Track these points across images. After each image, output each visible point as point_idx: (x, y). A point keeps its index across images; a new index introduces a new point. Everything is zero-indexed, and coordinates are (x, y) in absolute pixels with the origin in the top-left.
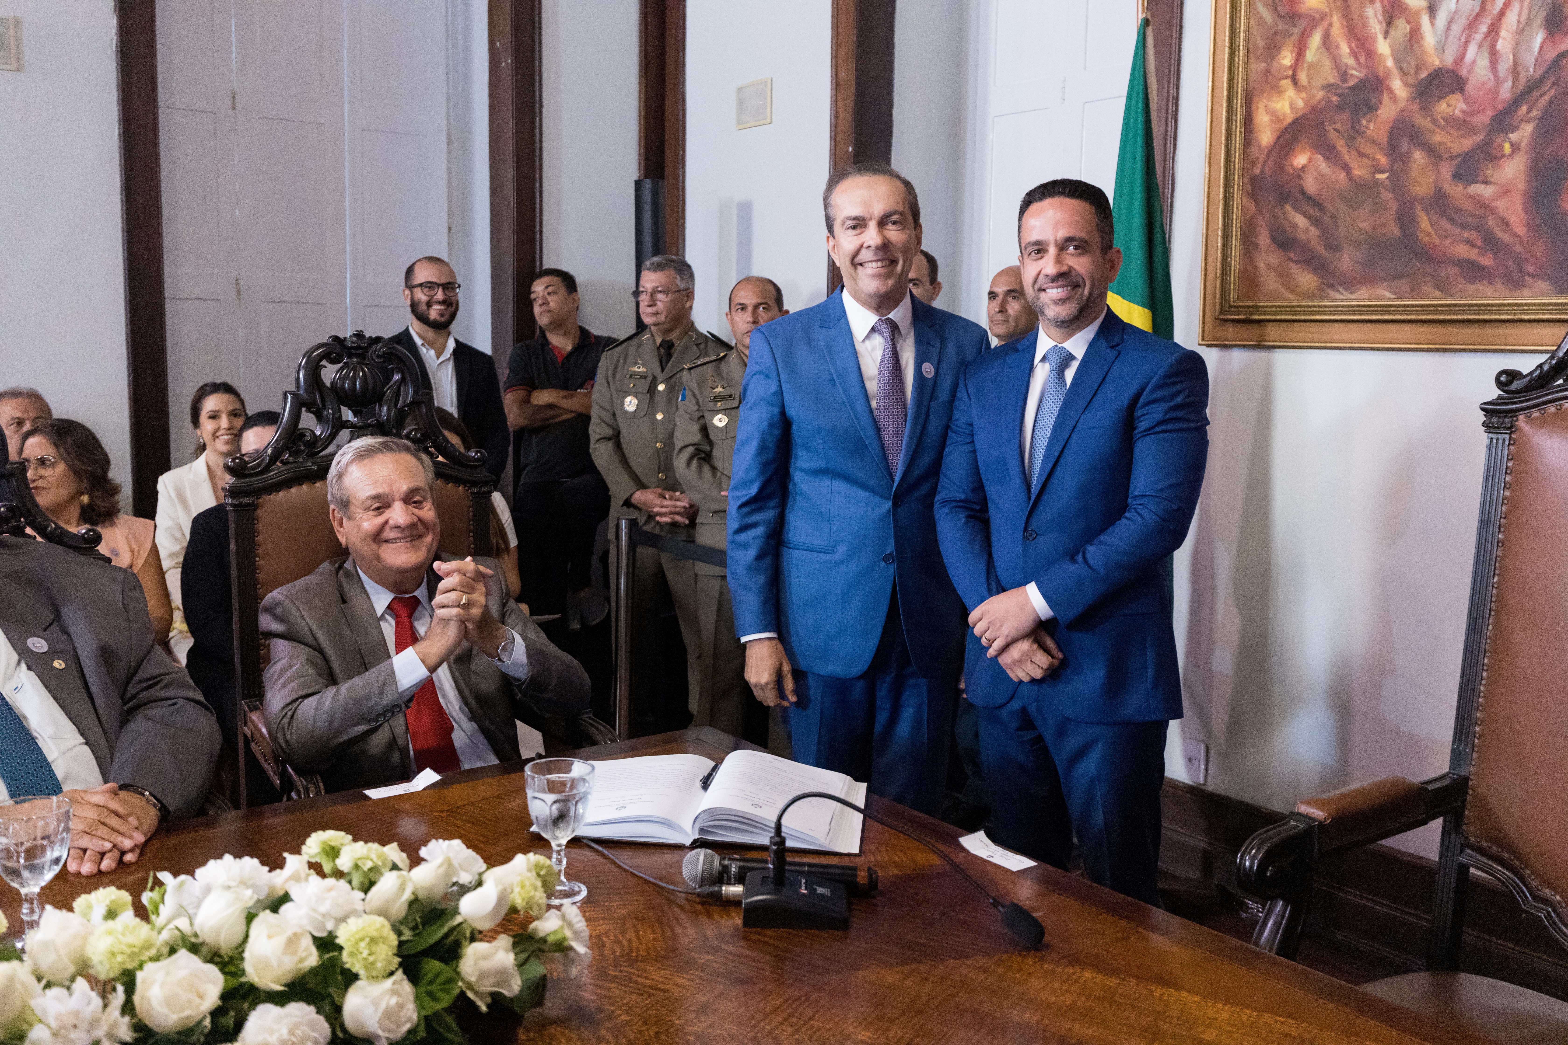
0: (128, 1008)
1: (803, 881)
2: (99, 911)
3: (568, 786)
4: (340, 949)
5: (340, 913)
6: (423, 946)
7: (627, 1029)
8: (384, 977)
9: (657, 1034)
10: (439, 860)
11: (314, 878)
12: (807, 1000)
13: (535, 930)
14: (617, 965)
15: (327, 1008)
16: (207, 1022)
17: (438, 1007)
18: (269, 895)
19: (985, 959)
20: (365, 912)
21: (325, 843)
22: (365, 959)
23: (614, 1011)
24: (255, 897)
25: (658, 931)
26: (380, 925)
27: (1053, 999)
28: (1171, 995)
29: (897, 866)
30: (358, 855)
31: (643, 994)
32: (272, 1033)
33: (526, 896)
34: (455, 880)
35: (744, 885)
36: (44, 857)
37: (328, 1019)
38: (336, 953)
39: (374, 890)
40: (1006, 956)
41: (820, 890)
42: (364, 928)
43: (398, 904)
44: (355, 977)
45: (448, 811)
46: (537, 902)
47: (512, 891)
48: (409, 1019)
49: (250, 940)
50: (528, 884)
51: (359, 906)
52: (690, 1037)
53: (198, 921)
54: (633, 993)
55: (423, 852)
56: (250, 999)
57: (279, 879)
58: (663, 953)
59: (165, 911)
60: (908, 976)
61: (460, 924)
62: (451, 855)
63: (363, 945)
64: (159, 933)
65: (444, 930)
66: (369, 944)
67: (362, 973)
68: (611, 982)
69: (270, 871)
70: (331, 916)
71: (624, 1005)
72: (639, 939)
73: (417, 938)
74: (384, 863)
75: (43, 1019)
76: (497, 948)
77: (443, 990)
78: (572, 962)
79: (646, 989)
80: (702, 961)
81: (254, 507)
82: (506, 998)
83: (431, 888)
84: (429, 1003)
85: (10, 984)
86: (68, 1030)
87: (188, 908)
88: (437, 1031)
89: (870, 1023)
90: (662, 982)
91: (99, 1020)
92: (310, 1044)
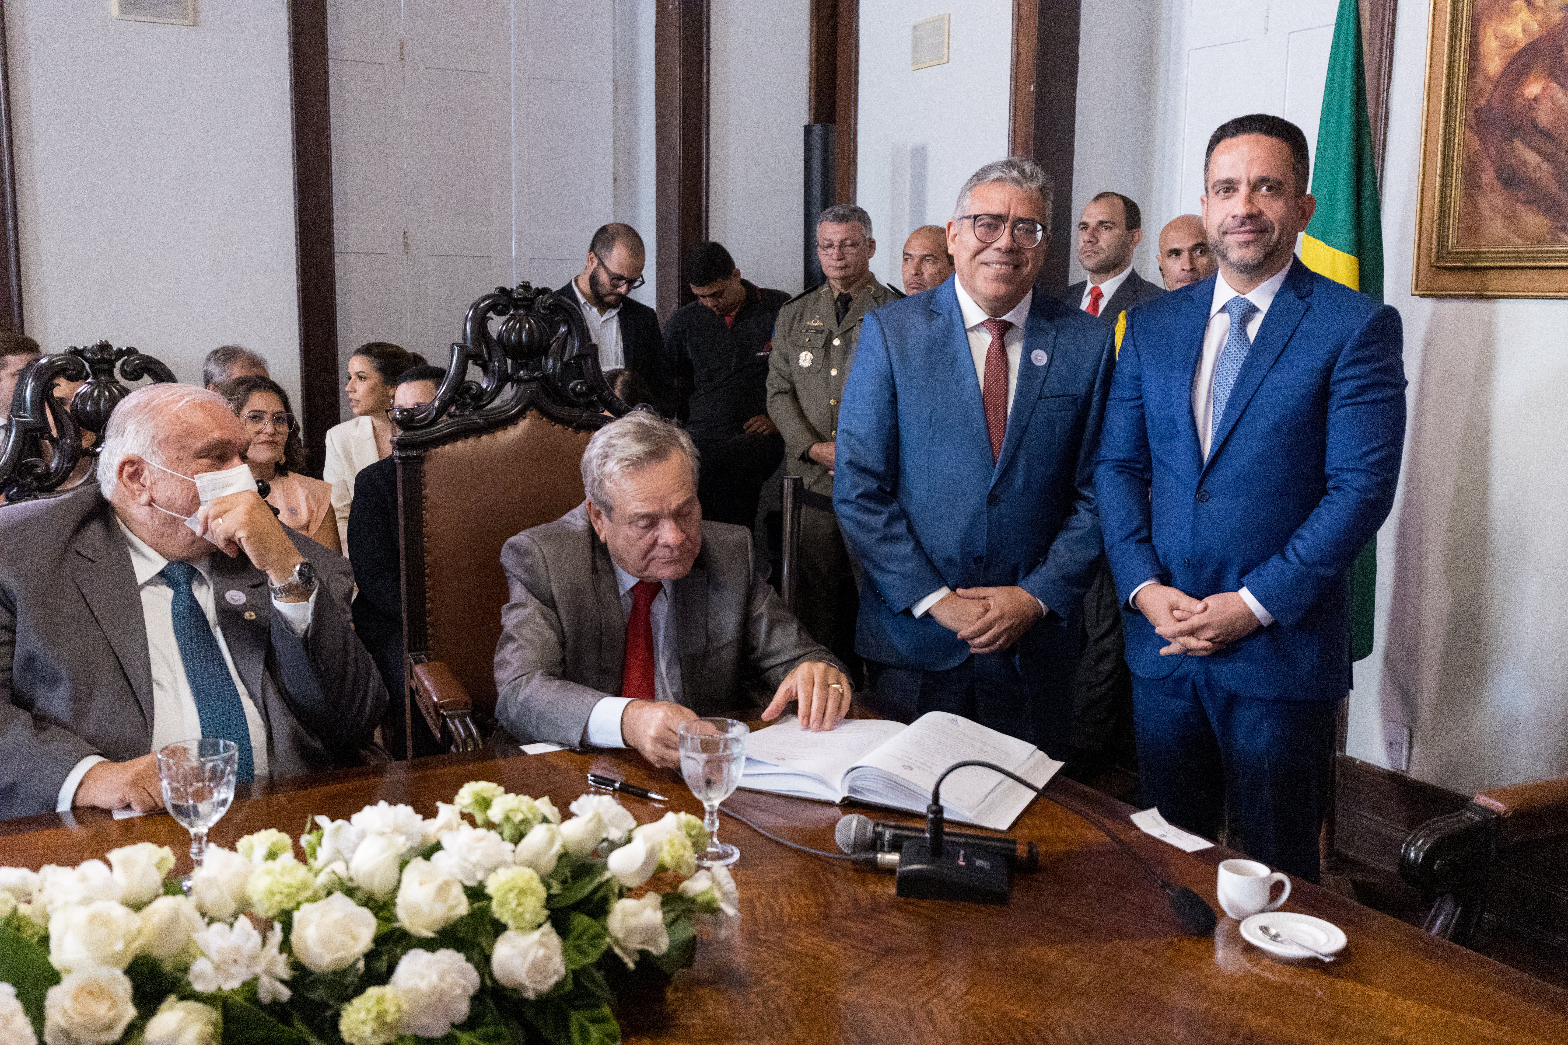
0: (285, 946)
1: (962, 852)
2: (261, 852)
3: (722, 746)
4: (489, 898)
5: (489, 864)
6: (571, 901)
7: (777, 994)
8: (532, 929)
9: (807, 1001)
10: (589, 816)
11: (466, 828)
13: (685, 890)
14: (767, 930)
15: (477, 956)
16: (361, 965)
17: (586, 961)
18: (422, 843)
19: (1153, 942)
20: (515, 863)
21: (477, 794)
22: (514, 910)
23: (762, 976)
24: (409, 845)
25: (811, 897)
26: (528, 877)
27: (1225, 986)
28: (1356, 989)
29: (1062, 841)
30: (510, 807)
31: (793, 960)
32: (422, 978)
33: (675, 855)
34: (604, 835)
35: (899, 853)
36: (212, 798)
37: (477, 968)
38: (485, 903)
39: (525, 842)
40: (1175, 940)
41: (979, 863)
42: (513, 879)
43: (547, 857)
44: (504, 928)
46: (686, 862)
47: (661, 850)
48: (556, 972)
49: (403, 886)
50: (677, 842)
51: (509, 857)
52: (840, 1006)
53: (353, 865)
54: (783, 958)
56: (402, 944)
57: (432, 828)
58: (815, 919)
59: (323, 853)
60: (1071, 955)
61: (608, 881)
62: (602, 811)
63: (511, 895)
64: (316, 875)
65: (593, 885)
66: (517, 895)
67: (511, 923)
68: (761, 946)
69: (424, 819)
70: (482, 866)
71: (774, 970)
72: (791, 904)
73: (566, 892)
74: (534, 815)
75: (206, 952)
76: (645, 906)
77: (590, 945)
78: (721, 923)
79: (797, 955)
80: (854, 930)
81: (421, 460)
82: (654, 957)
83: (581, 843)
84: (576, 956)
85: (175, 919)
86: (230, 965)
87: (343, 852)
88: (585, 986)
89: (1029, 1001)
90: (813, 949)
91: (258, 956)
92: (459, 992)
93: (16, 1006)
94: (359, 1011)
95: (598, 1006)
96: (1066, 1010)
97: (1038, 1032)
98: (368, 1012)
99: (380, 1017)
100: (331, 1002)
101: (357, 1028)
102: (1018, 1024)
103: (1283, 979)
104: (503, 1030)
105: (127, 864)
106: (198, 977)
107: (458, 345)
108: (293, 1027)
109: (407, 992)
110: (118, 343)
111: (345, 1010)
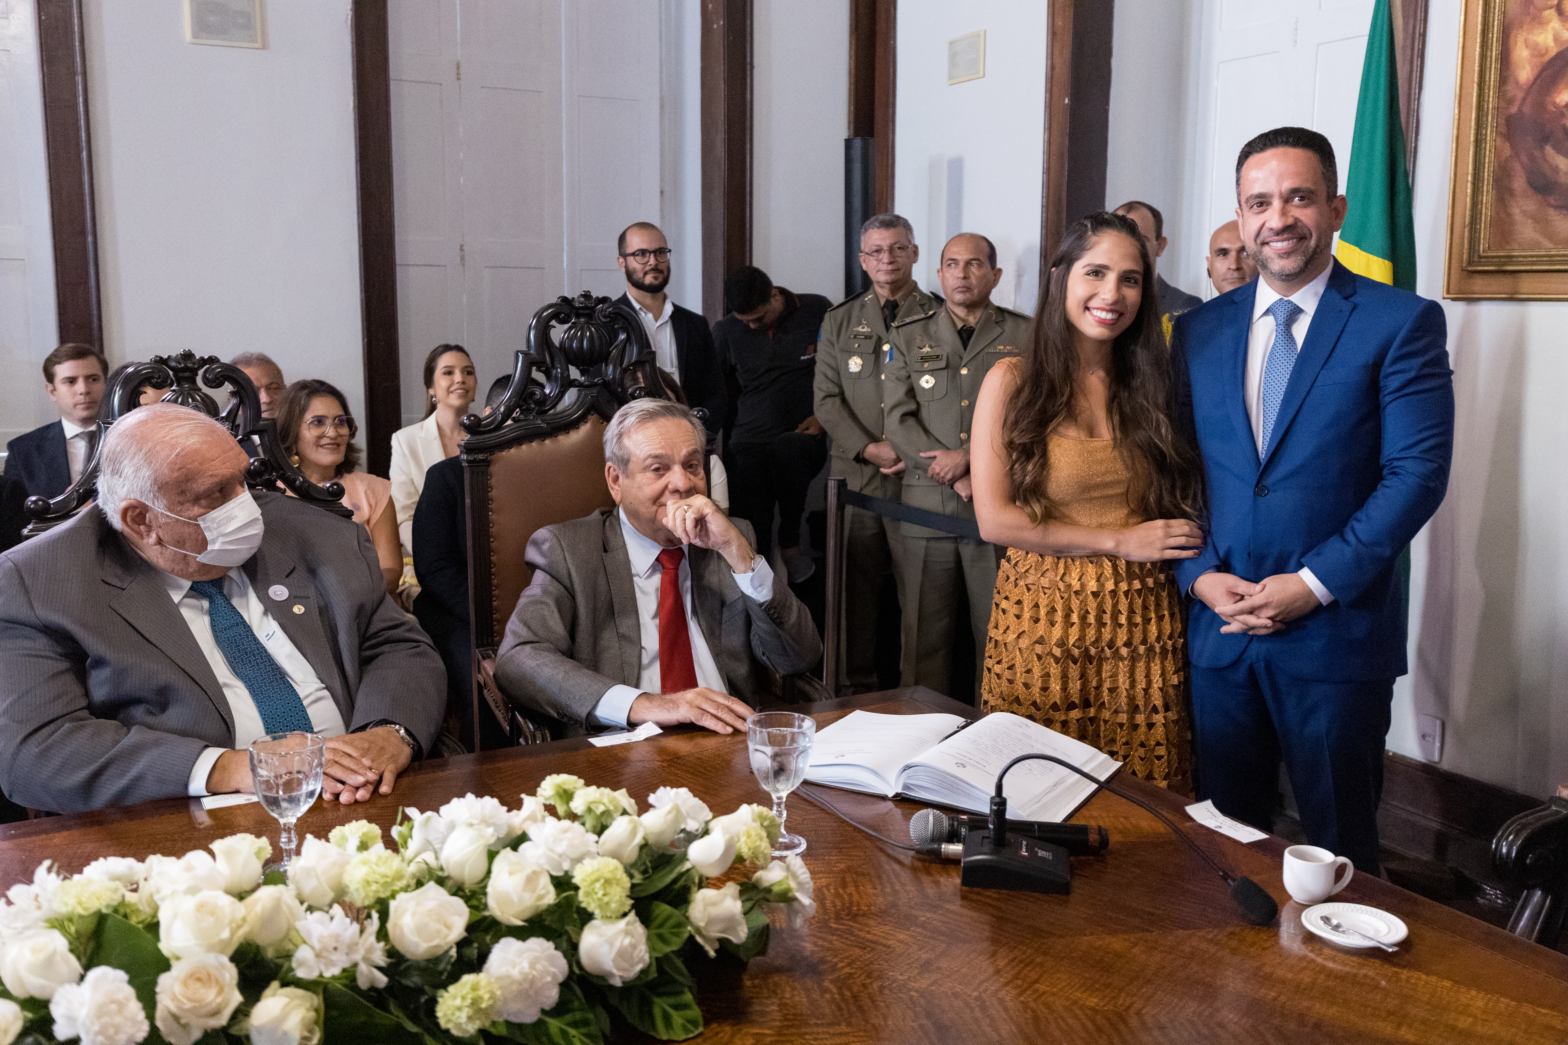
0: (382, 934)
1: (1024, 843)
2: (353, 843)
3: (789, 739)
4: (577, 888)
5: (575, 854)
6: (653, 890)
7: (851, 981)
8: (617, 918)
10: (668, 807)
11: (551, 820)
12: (1031, 962)
13: (759, 880)
14: (838, 919)
15: (565, 945)
16: (453, 952)
17: (668, 949)
18: (508, 834)
19: (1216, 931)
20: (598, 854)
21: (559, 786)
22: (600, 900)
23: (836, 963)
24: (496, 835)
25: (878, 887)
26: (613, 867)
27: (1290, 976)
28: (1419, 979)
29: (1120, 832)
30: (591, 799)
31: (864, 948)
32: (514, 965)
33: (752, 846)
34: (683, 827)
35: (962, 843)
37: (566, 956)
38: (572, 892)
39: (607, 833)
40: (1238, 929)
41: (1041, 853)
42: (598, 869)
43: (630, 848)
44: (590, 916)
45: (668, 761)
46: (762, 852)
47: (739, 840)
48: (641, 960)
49: (493, 875)
51: (594, 848)
52: (913, 993)
53: (443, 855)
54: (856, 946)
55: (652, 799)
56: (492, 933)
57: (517, 819)
58: (883, 908)
59: (413, 845)
60: (1135, 945)
61: (688, 870)
62: (679, 802)
63: (598, 885)
64: (408, 865)
65: (673, 876)
66: (603, 885)
67: (597, 912)
68: (833, 935)
70: (568, 857)
71: (847, 958)
72: (859, 893)
73: (647, 881)
74: (615, 807)
75: (307, 940)
76: (725, 896)
77: (672, 934)
78: (797, 912)
79: (868, 944)
80: (923, 919)
81: (487, 463)
82: (734, 945)
83: (660, 834)
84: (660, 945)
85: (277, 907)
86: (330, 952)
87: (434, 843)
88: (666, 973)
89: (1097, 989)
90: (884, 938)
91: (357, 944)
92: (549, 979)
93: (130, 992)
94: (455, 998)
95: (681, 993)
96: (1135, 999)
97: (1109, 1019)
98: (463, 998)
99: (475, 1003)
100: (426, 988)
101: (453, 1014)
102: (1089, 1012)
103: (1347, 969)
104: (591, 1016)
105: (229, 854)
106: (301, 964)
107: (522, 353)
108: (390, 1012)
109: (499, 979)
110: (200, 353)
111: (442, 997)
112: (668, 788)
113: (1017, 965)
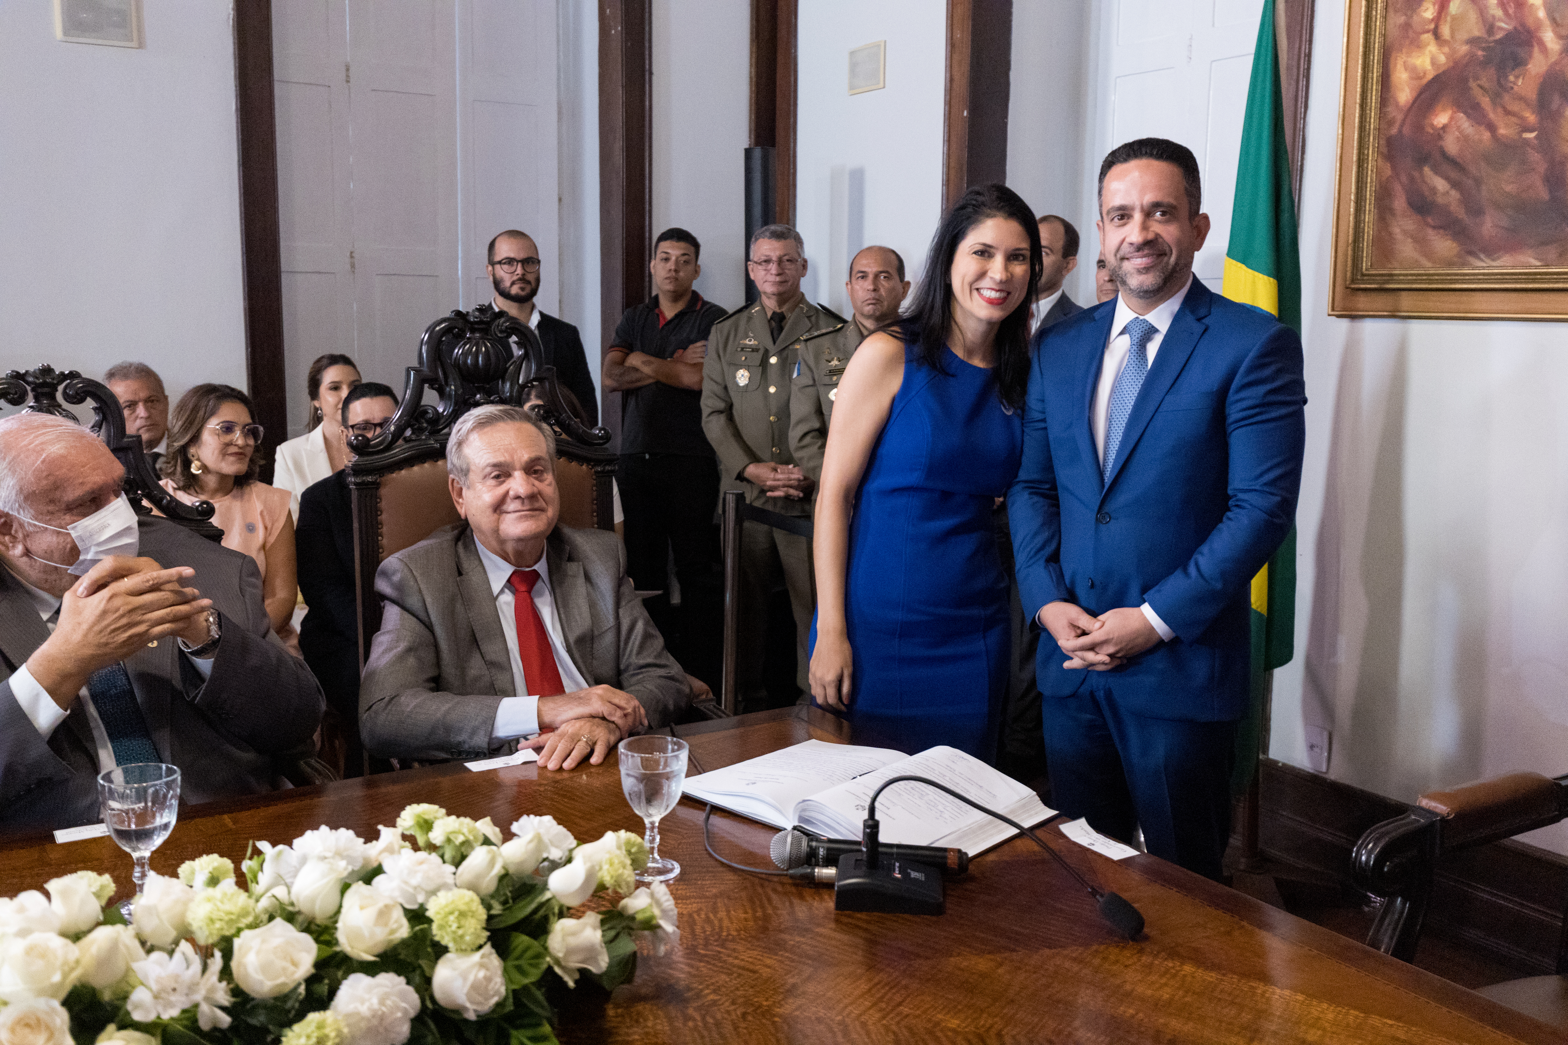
0: (226, 973)
1: (898, 865)
2: (201, 878)
3: (662, 763)
4: (430, 921)
5: (431, 887)
6: (511, 921)
7: (715, 1008)
8: (472, 950)
9: (744, 1015)
10: (530, 836)
11: (407, 851)
12: (896, 985)
13: (625, 908)
14: (706, 945)
15: (417, 979)
16: (302, 989)
17: (526, 981)
18: (364, 866)
19: (1081, 949)
20: (456, 885)
21: (419, 816)
22: (454, 932)
23: (702, 990)
24: (350, 868)
25: (750, 911)
26: (468, 899)
27: (1149, 992)
30: (451, 829)
31: (731, 974)
32: (363, 1002)
33: (615, 874)
34: (545, 855)
35: (837, 867)
37: (418, 991)
38: (426, 926)
39: (465, 864)
40: (1103, 947)
41: (914, 874)
42: (453, 902)
43: (488, 879)
44: (445, 950)
46: (625, 881)
47: (601, 869)
48: (497, 992)
49: (343, 910)
50: (616, 861)
51: (450, 880)
52: (776, 1019)
53: (294, 890)
54: (722, 972)
55: (515, 827)
56: (344, 968)
57: (374, 850)
58: (753, 933)
59: (264, 879)
60: (1001, 965)
61: (549, 900)
62: (542, 831)
63: (451, 918)
64: (257, 901)
65: (533, 906)
66: (457, 918)
67: (451, 945)
68: (701, 961)
69: (365, 843)
70: (422, 889)
71: (713, 984)
72: (730, 918)
73: (507, 912)
74: (475, 837)
75: (144, 981)
76: (585, 925)
77: (531, 965)
78: (661, 940)
79: (735, 969)
80: (792, 943)
82: (594, 975)
83: (521, 863)
84: (517, 977)
85: (114, 947)
86: (168, 993)
87: (285, 877)
88: (525, 1005)
89: (960, 1011)
90: (751, 963)
91: (198, 984)
92: (399, 1015)
94: (300, 1036)
95: (539, 1025)
96: (996, 1019)
97: (969, 1041)
98: (308, 1037)
99: (320, 1042)
100: (271, 1027)
102: (950, 1034)
105: (65, 894)
106: (137, 1007)
107: (414, 369)
109: (348, 1016)
111: (286, 1036)
112: (532, 816)
113: (883, 987)
